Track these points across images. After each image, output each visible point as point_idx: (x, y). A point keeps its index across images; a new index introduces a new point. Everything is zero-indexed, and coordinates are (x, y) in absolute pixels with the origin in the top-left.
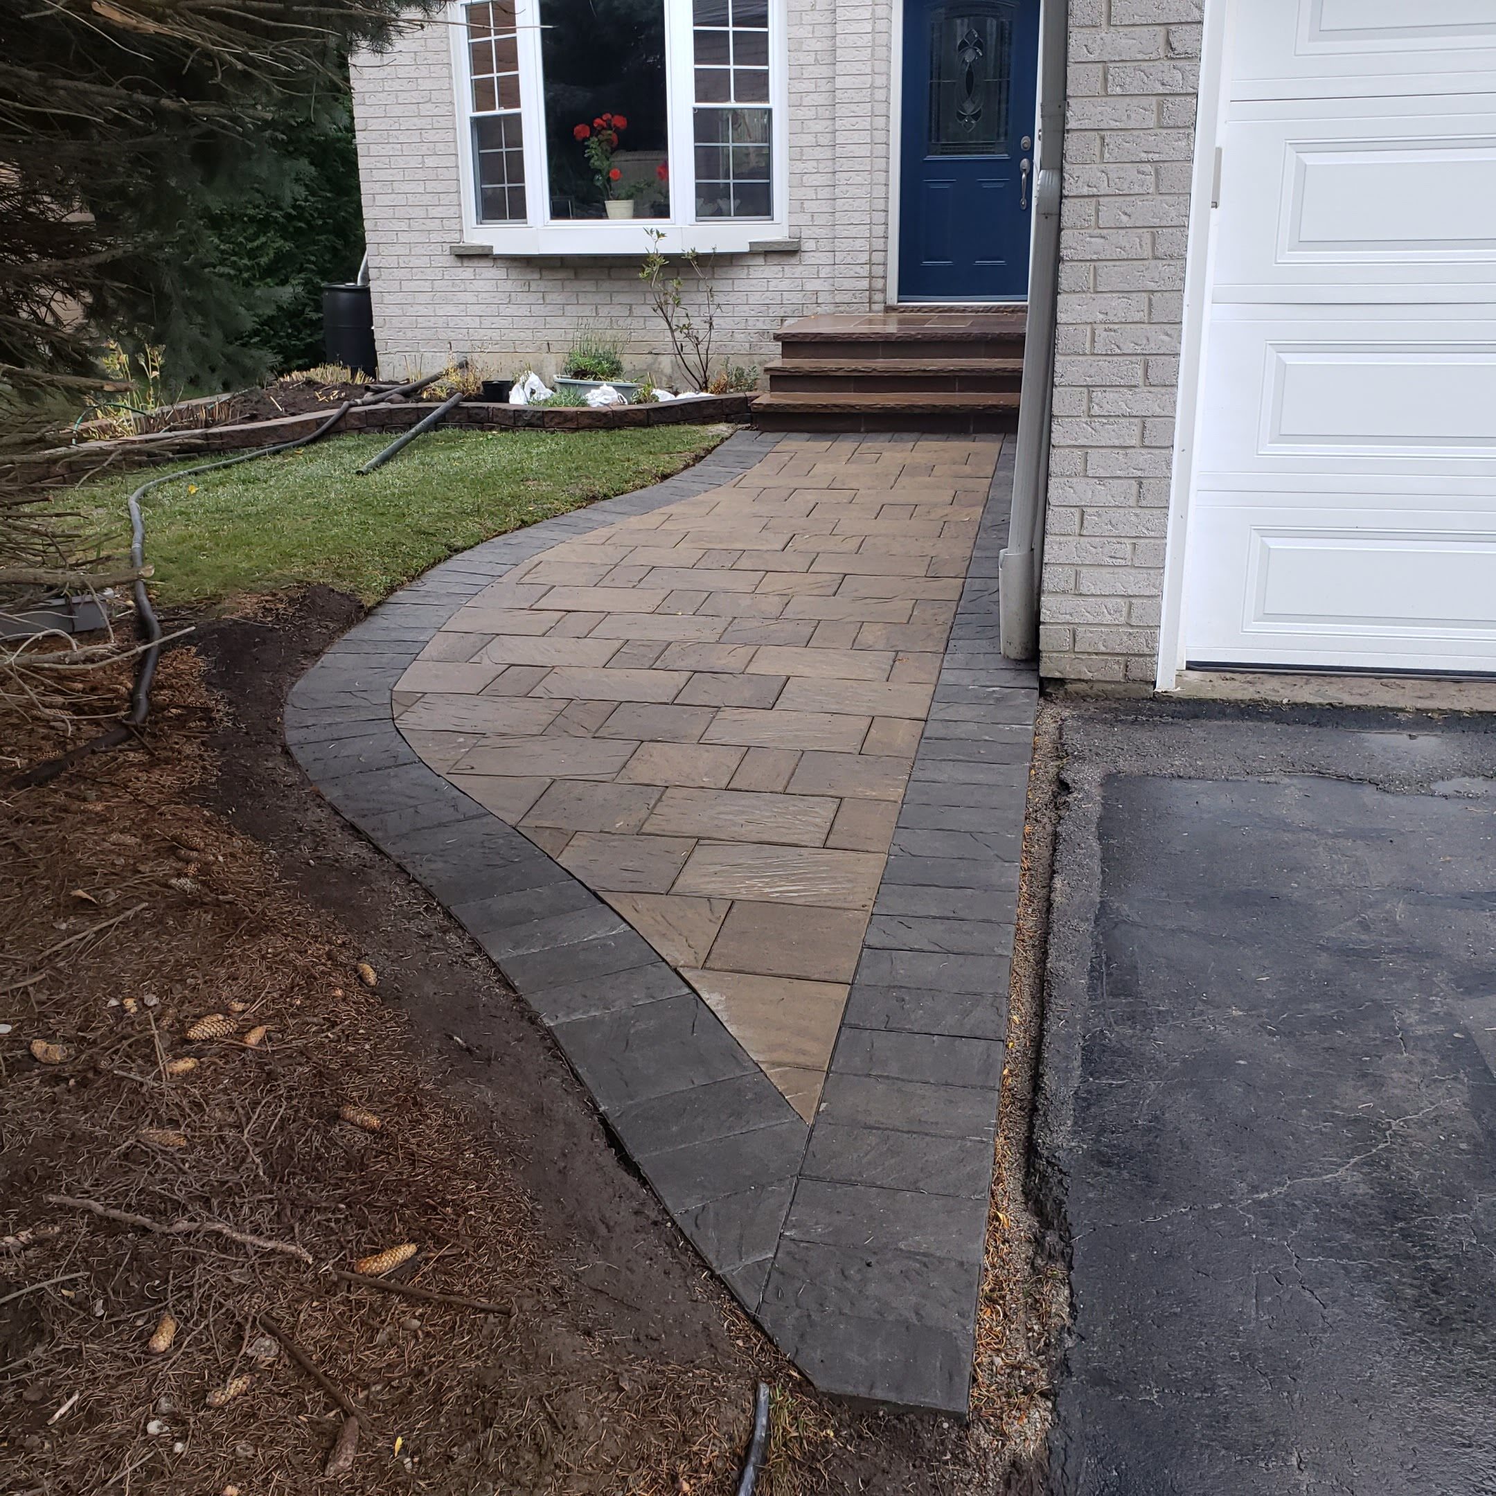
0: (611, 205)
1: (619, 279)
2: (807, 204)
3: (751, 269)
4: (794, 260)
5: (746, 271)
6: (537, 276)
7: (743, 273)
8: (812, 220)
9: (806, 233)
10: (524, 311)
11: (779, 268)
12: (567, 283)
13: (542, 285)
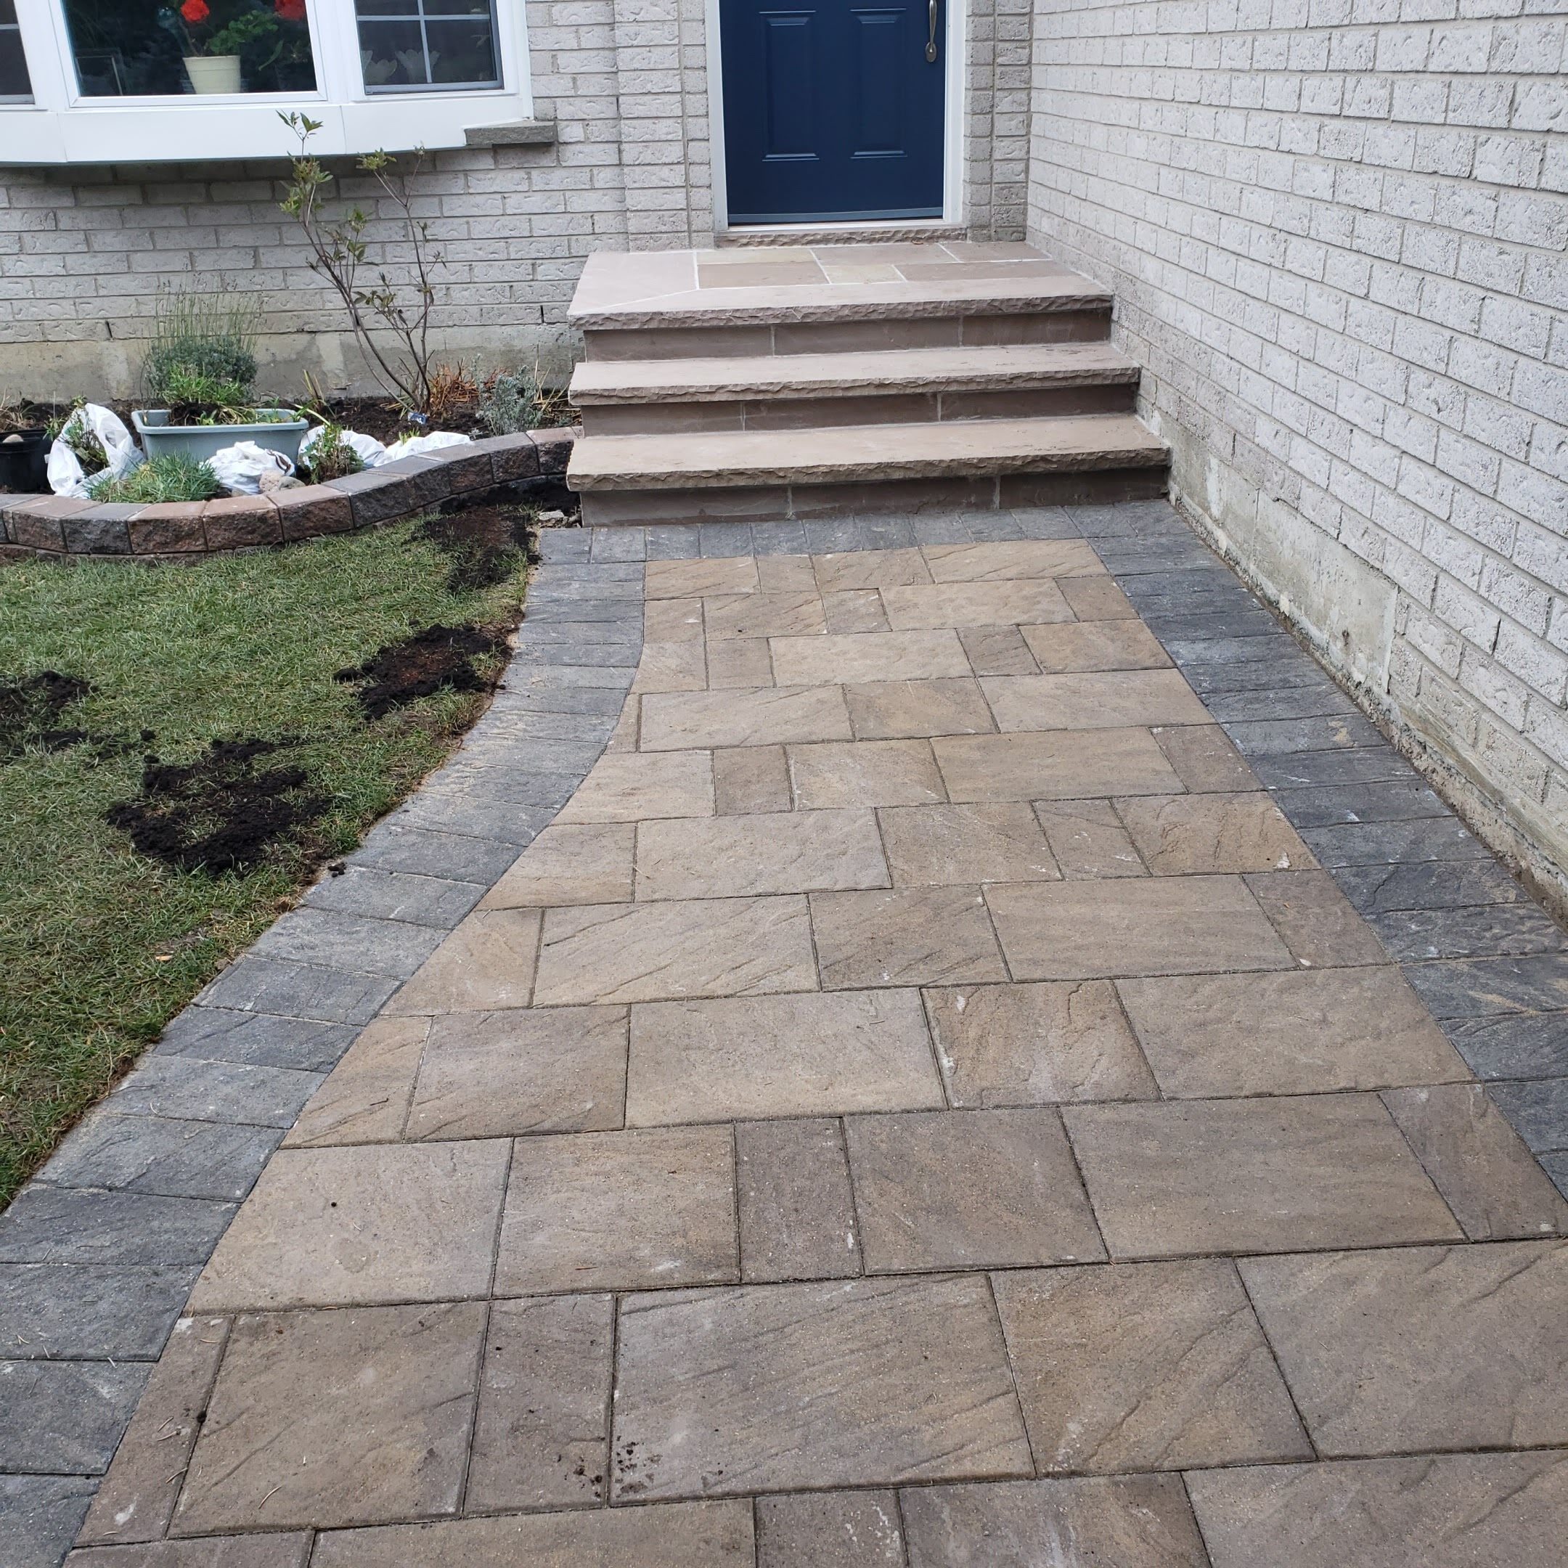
0: (197, 66)
1: (227, 203)
2: (563, 59)
3: (472, 180)
4: (547, 160)
5: (461, 181)
6: (67, 201)
7: (458, 185)
8: (575, 86)
9: (564, 110)
10: (53, 265)
11: (522, 174)
12: (127, 212)
13: (81, 219)
